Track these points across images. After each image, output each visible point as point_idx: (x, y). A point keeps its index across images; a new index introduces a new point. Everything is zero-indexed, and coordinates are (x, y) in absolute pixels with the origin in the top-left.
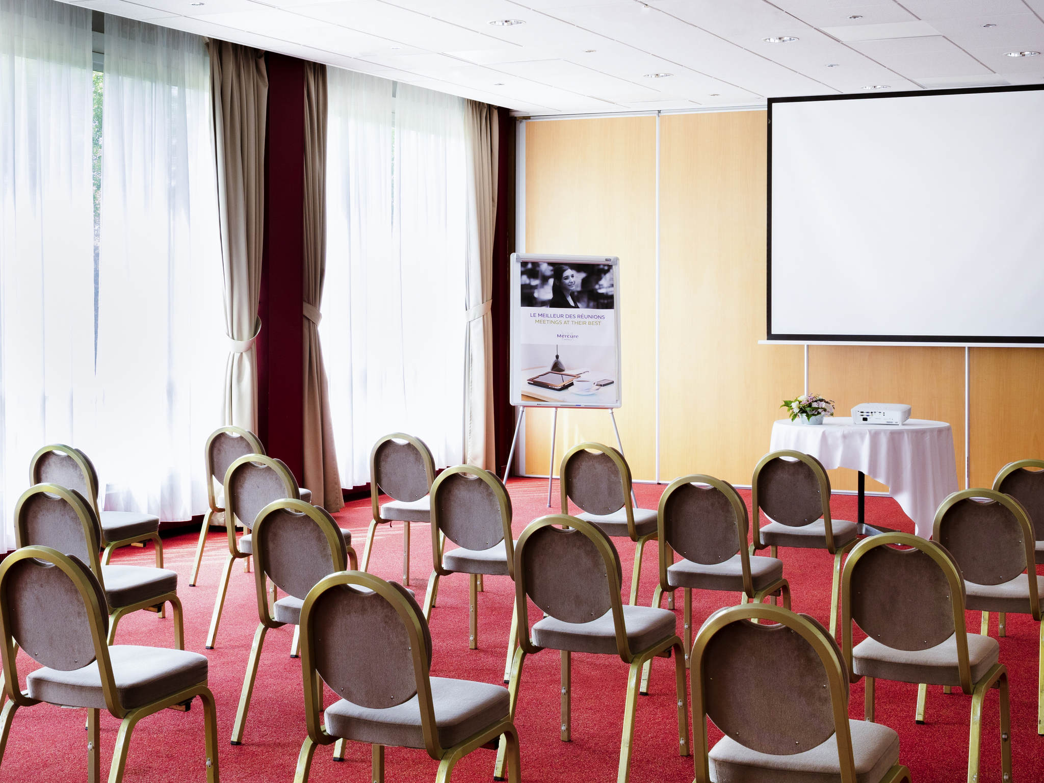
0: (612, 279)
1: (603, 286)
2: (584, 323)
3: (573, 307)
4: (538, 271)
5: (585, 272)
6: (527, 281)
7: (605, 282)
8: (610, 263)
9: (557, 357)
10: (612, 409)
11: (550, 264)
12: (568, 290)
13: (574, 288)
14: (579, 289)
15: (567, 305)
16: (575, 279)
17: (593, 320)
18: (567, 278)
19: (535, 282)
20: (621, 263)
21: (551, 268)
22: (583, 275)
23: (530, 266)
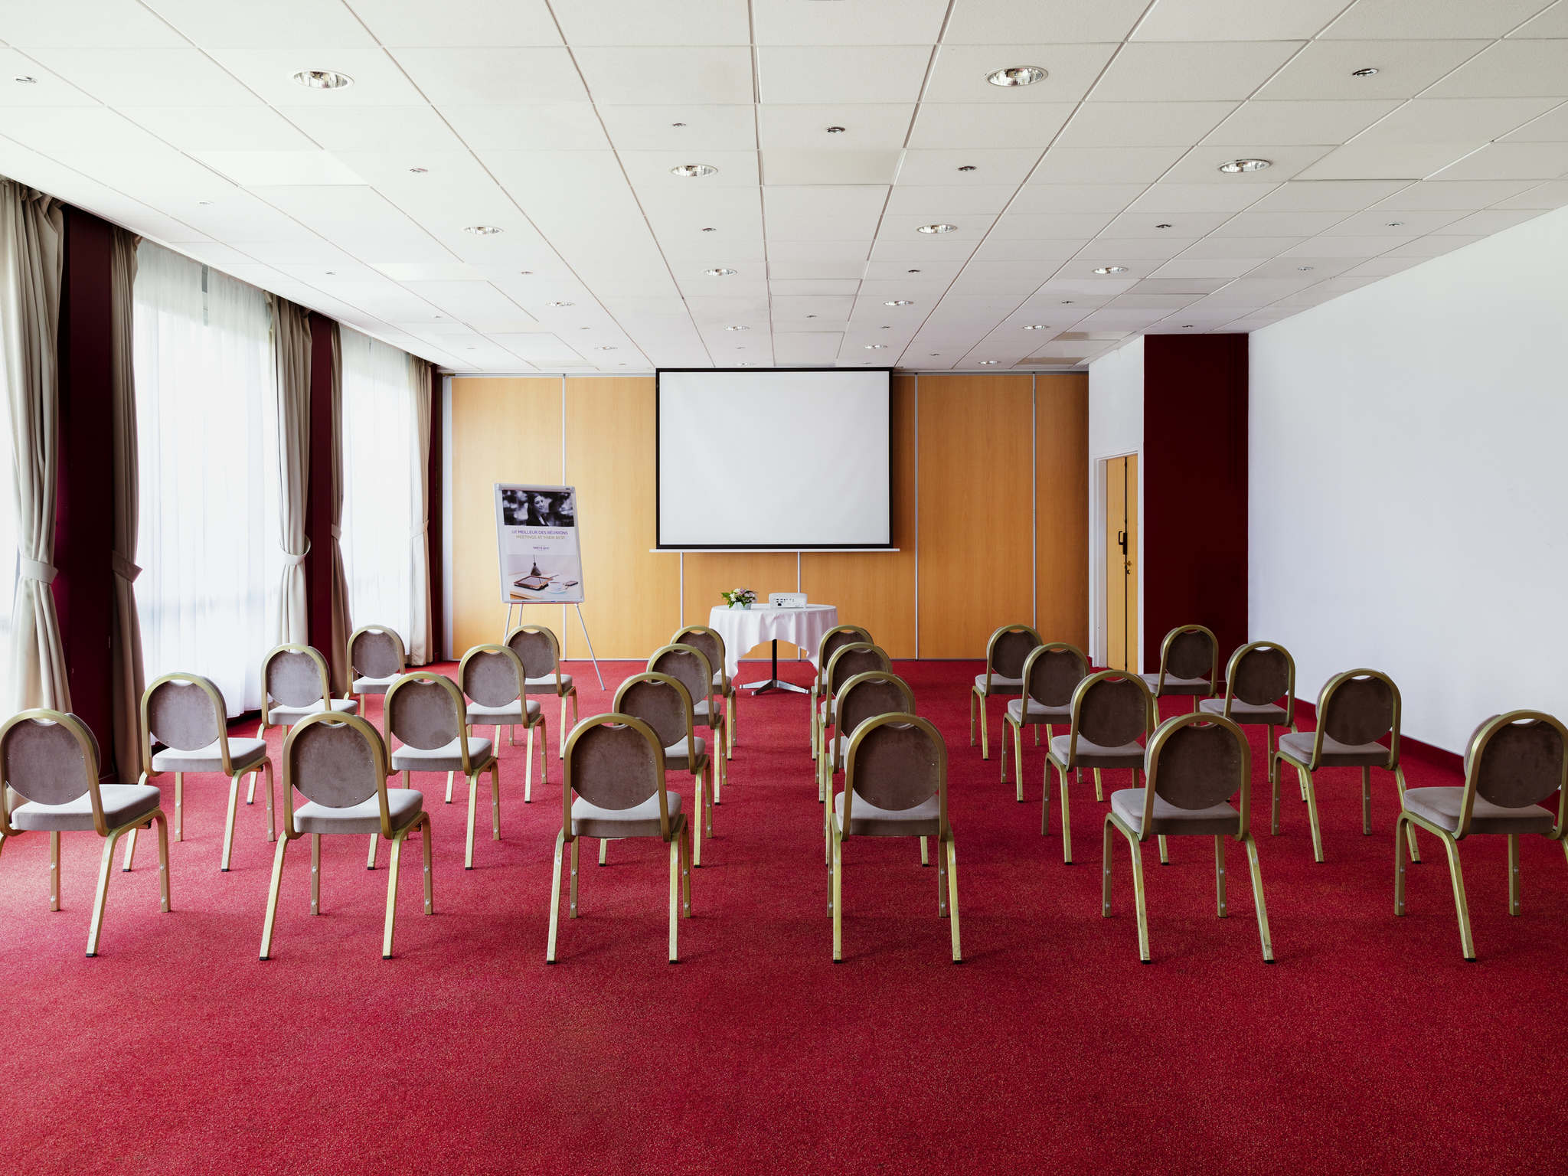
0: (571, 504)
1: (565, 509)
2: (553, 537)
3: (542, 525)
4: (516, 498)
5: (551, 498)
6: (508, 505)
7: (566, 506)
8: (569, 491)
9: (535, 564)
10: (582, 603)
11: (524, 492)
12: (539, 512)
13: (543, 511)
14: (547, 511)
15: (539, 524)
16: (544, 504)
17: (560, 535)
18: (538, 503)
19: (514, 506)
20: (577, 491)
21: (525, 495)
22: (549, 501)
23: (509, 493)
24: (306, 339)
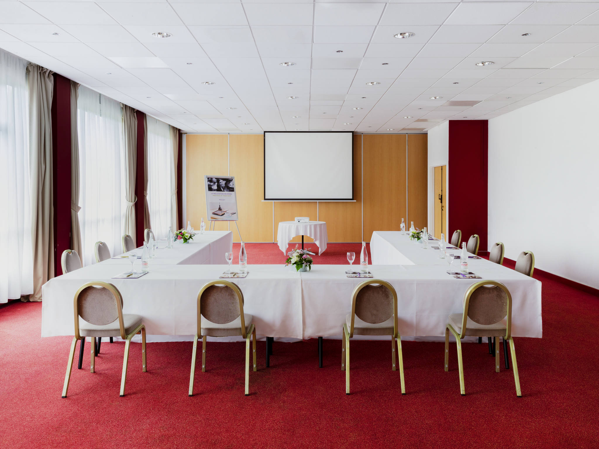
0: (233, 183)
1: (231, 185)
2: (226, 196)
3: (223, 191)
4: (212, 181)
5: (226, 181)
6: (210, 184)
8: (232, 178)
9: (220, 206)
10: (236, 221)
11: (216, 178)
12: (221, 186)
14: (224, 186)
15: (221, 191)
16: (223, 183)
17: (229, 195)
18: (221, 182)
19: (212, 184)
21: (216, 180)
23: (210, 179)
24: (135, 121)
